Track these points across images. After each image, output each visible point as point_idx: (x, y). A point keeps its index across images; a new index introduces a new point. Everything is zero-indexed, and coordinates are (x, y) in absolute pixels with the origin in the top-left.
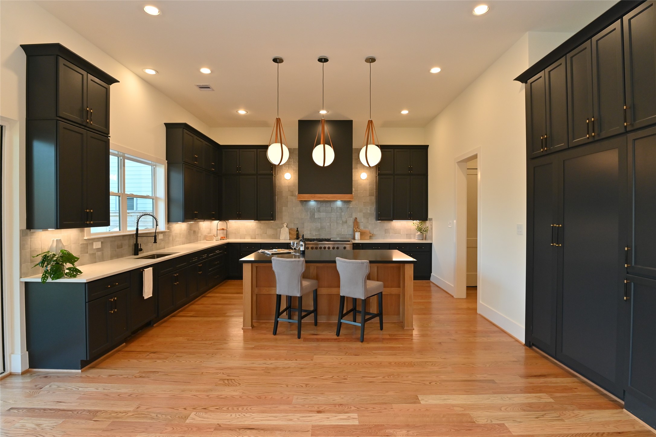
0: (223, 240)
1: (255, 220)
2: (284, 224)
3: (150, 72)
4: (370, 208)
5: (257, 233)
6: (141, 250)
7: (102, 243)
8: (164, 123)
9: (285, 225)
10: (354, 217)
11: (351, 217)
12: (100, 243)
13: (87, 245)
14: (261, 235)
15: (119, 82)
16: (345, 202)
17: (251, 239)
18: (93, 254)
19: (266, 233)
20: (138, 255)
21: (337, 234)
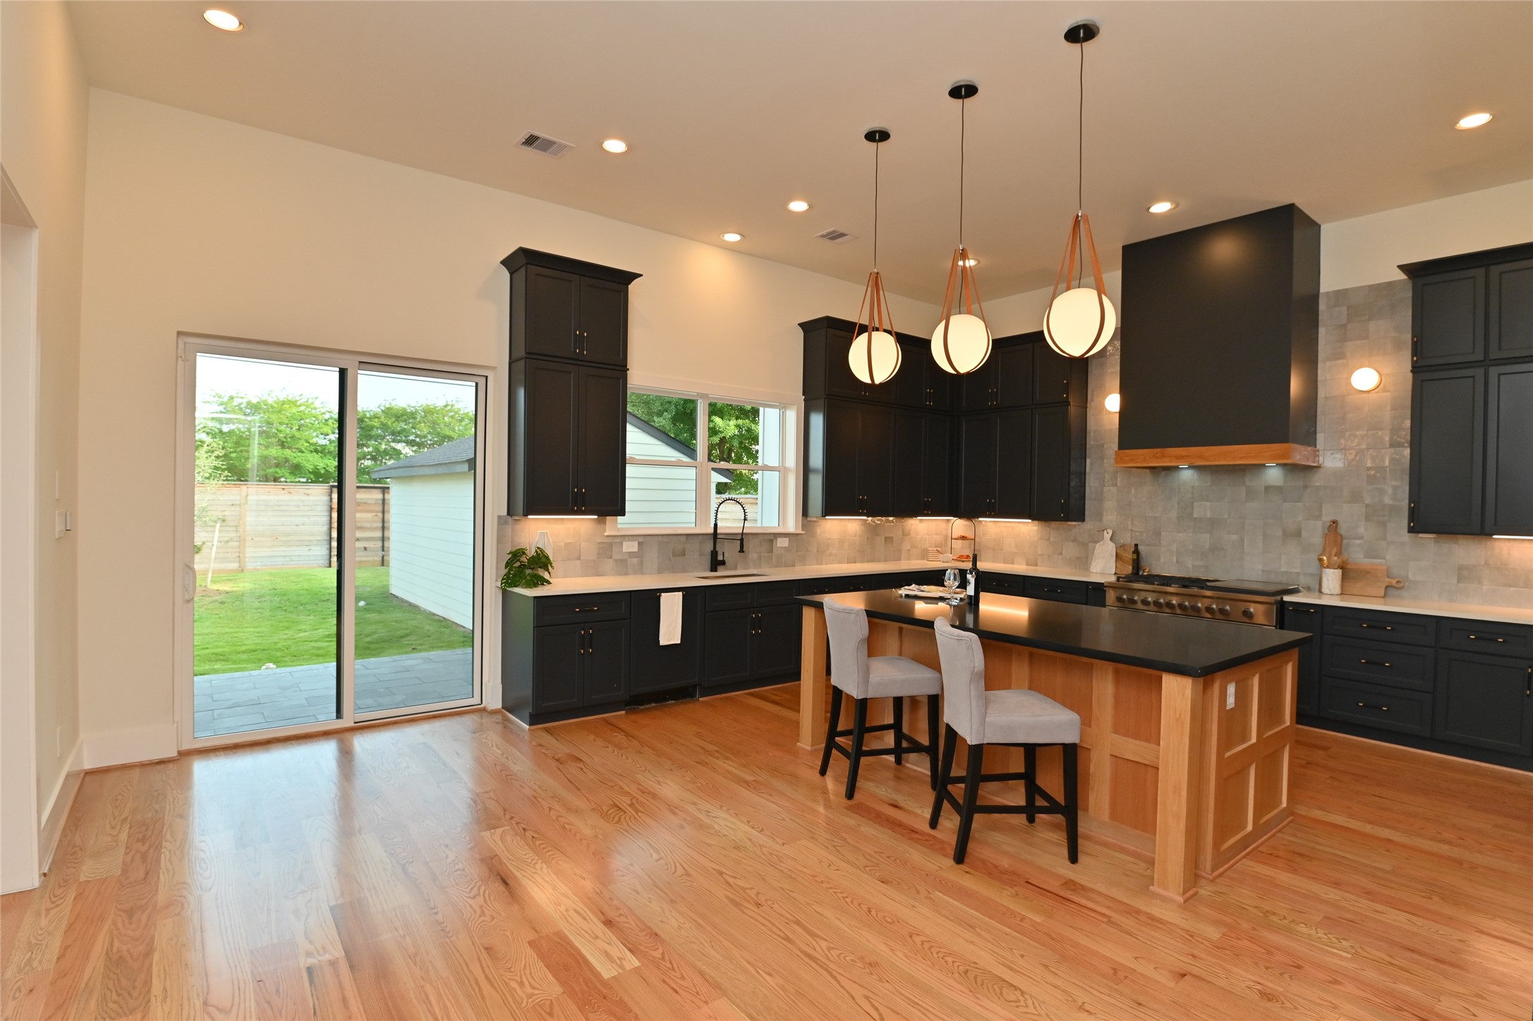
0: (963, 561)
1: (1033, 519)
2: (1105, 532)
3: (732, 238)
4: (1395, 488)
5: (1039, 553)
6: (723, 563)
7: (640, 544)
8: (799, 324)
9: (1108, 535)
10: (1327, 518)
11: (1318, 517)
12: (636, 544)
13: (611, 545)
14: (1049, 557)
15: (642, 275)
16: (1293, 469)
17: (1027, 565)
18: (621, 561)
19: (1061, 554)
20: (716, 571)
21: (1263, 571)
